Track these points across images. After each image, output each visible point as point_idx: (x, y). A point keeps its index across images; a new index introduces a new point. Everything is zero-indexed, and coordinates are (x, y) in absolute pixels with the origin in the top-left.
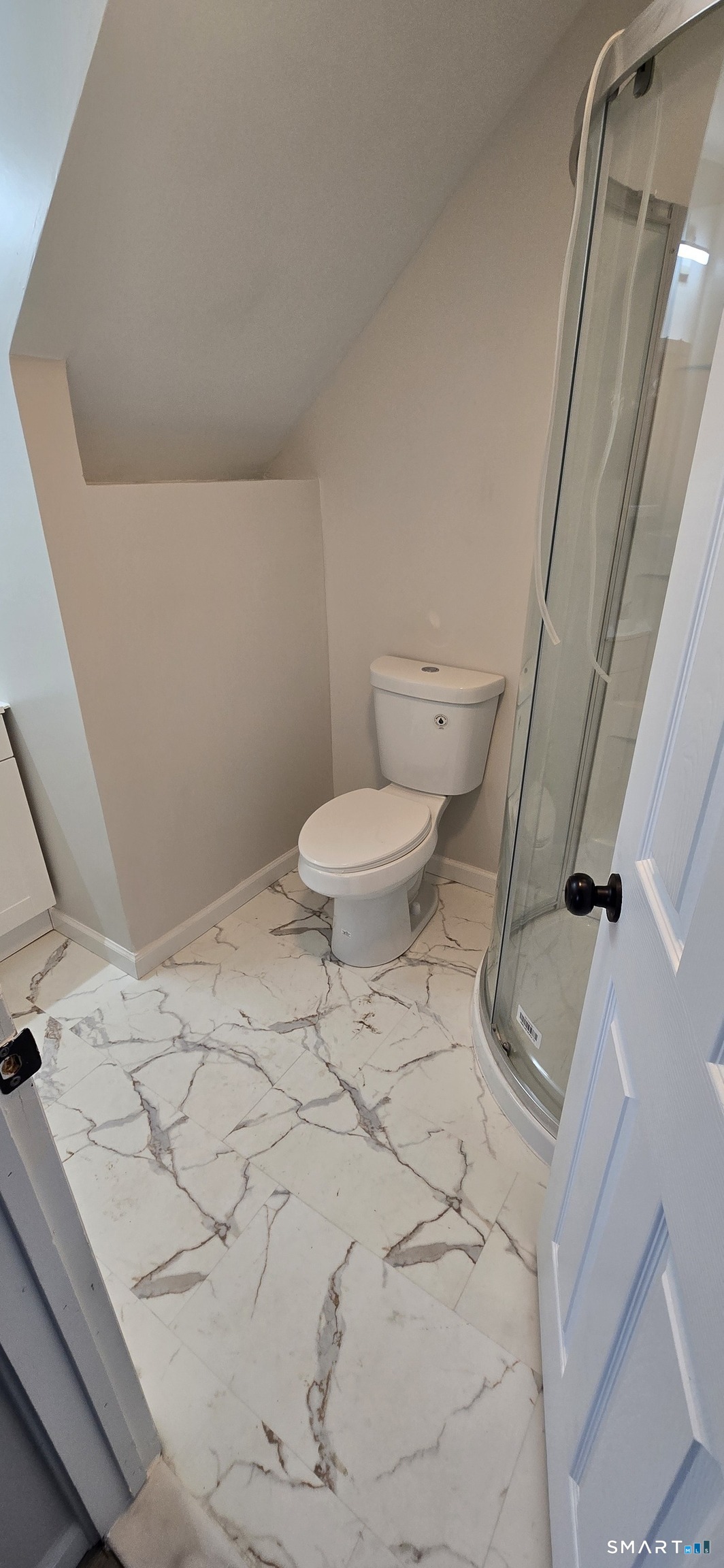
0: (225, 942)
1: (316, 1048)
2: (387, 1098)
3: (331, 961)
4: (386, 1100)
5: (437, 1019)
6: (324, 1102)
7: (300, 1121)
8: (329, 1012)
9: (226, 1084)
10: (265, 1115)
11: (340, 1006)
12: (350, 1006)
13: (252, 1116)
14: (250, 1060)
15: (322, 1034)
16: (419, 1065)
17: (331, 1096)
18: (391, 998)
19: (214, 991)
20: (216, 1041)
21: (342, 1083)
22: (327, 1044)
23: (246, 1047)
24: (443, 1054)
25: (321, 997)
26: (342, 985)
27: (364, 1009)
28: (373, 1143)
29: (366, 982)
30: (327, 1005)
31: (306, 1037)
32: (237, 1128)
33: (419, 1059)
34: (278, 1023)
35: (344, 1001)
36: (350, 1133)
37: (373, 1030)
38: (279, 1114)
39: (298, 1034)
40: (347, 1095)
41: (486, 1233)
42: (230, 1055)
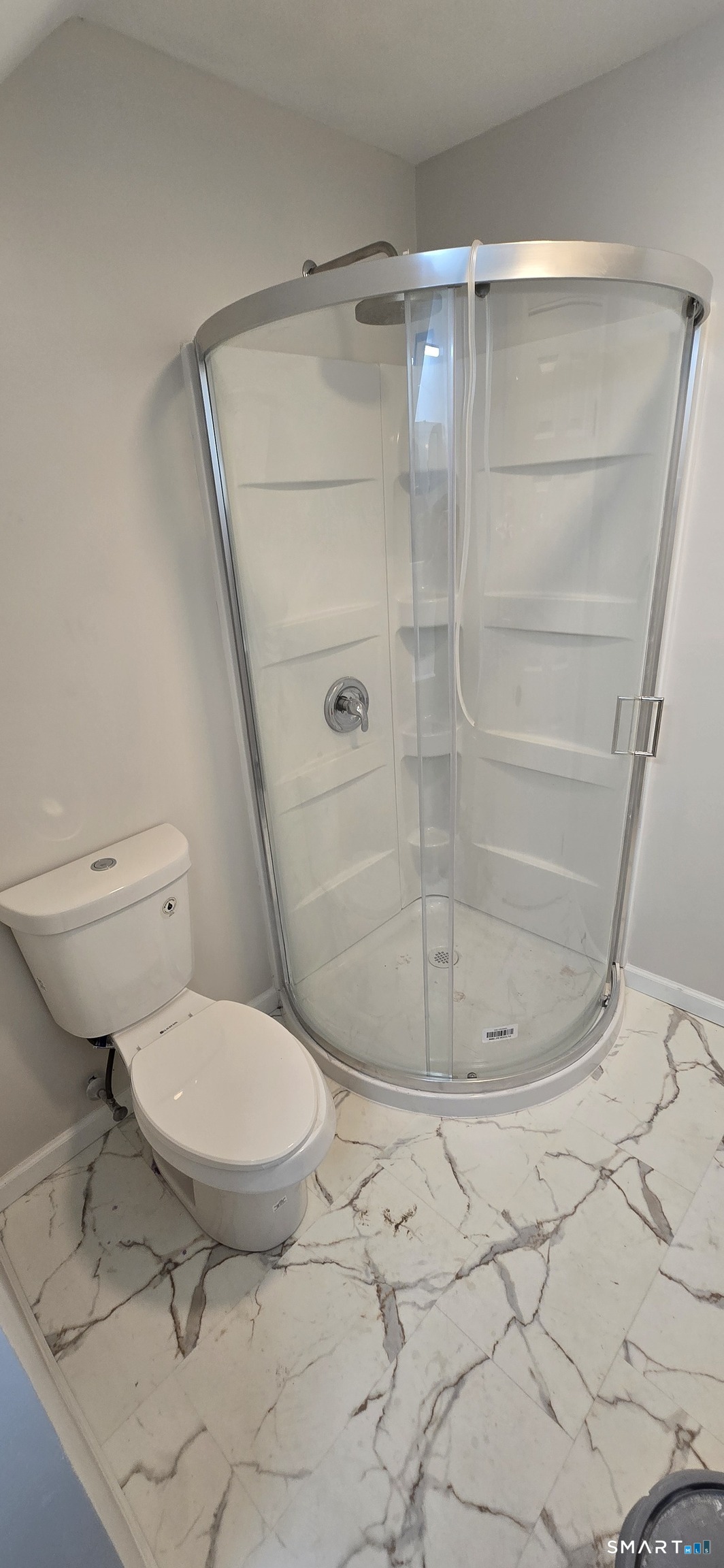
0: (177, 1459)
1: (433, 1290)
2: (502, 1214)
3: (280, 1255)
4: (505, 1214)
5: (401, 1143)
6: (509, 1288)
7: (536, 1322)
8: (374, 1266)
9: (486, 1439)
10: (532, 1372)
11: (366, 1252)
12: (368, 1237)
13: (534, 1390)
14: (447, 1396)
15: (411, 1280)
16: (462, 1173)
17: (502, 1279)
18: (363, 1186)
19: (297, 1476)
20: (406, 1463)
21: (484, 1261)
22: (427, 1275)
23: (424, 1403)
24: (449, 1147)
25: (346, 1276)
26: (330, 1244)
27: (376, 1220)
28: (554, 1237)
29: (331, 1212)
30: (361, 1269)
31: (414, 1304)
32: (554, 1416)
33: (454, 1172)
34: (386, 1345)
35: (359, 1246)
36: (547, 1260)
37: (410, 1214)
38: (529, 1350)
39: (407, 1315)
40: (500, 1258)
41: (627, 1156)
42: (435, 1434)
